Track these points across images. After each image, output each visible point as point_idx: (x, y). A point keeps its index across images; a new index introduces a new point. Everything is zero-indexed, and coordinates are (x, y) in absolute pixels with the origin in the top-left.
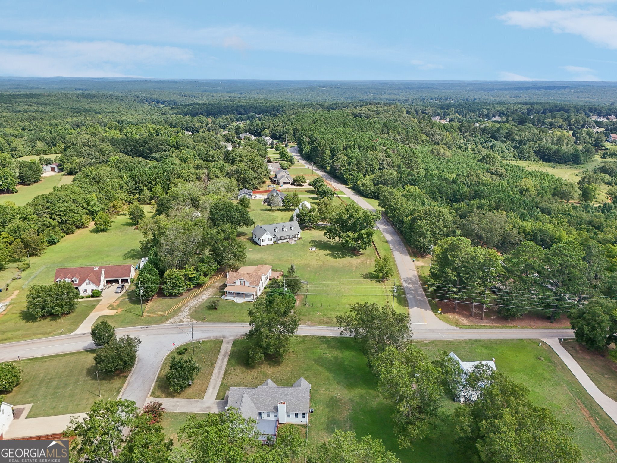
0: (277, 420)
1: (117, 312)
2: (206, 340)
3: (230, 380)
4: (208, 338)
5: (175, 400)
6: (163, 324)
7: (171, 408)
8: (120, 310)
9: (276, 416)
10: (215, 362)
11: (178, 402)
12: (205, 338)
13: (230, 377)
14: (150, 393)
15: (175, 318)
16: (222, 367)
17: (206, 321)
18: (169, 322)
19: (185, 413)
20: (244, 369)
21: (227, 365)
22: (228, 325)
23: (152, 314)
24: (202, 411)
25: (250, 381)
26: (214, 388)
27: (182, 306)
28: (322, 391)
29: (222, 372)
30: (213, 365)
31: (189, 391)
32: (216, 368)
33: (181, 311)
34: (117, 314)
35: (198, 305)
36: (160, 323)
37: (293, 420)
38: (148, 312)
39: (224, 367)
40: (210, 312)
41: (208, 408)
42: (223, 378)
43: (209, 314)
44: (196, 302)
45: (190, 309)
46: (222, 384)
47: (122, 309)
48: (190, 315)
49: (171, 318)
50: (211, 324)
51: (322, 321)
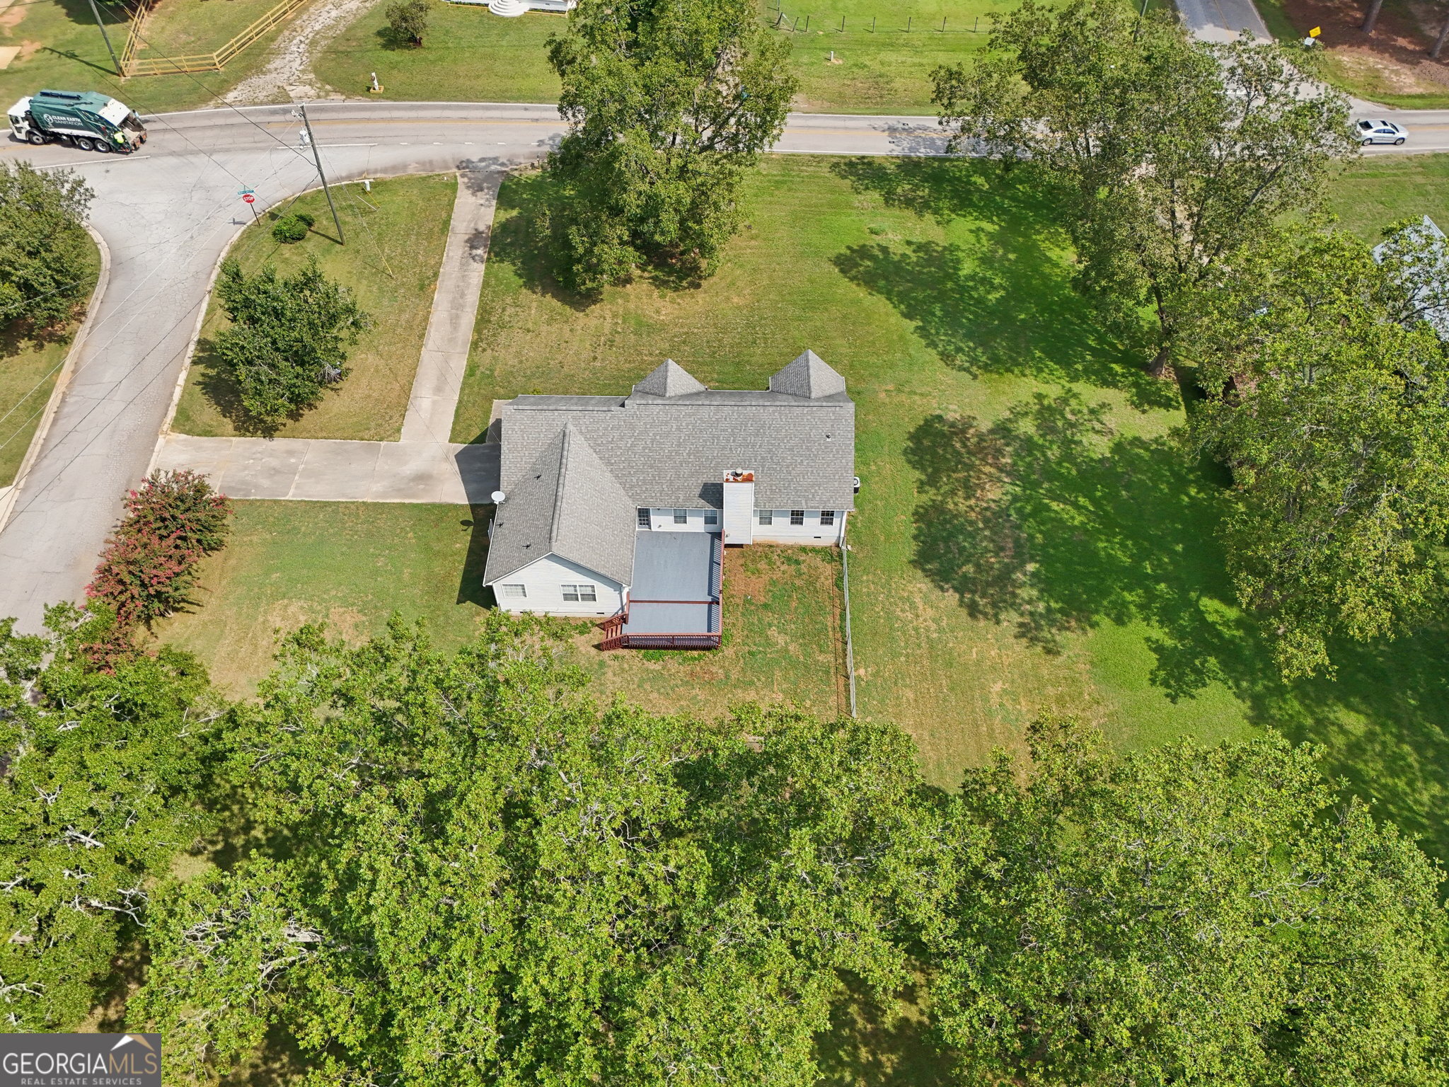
0: (717, 535)
1: (17, 58)
2: (389, 177)
3: (501, 353)
4: (394, 168)
5: (279, 443)
6: (208, 109)
7: (265, 483)
8: (29, 48)
9: (711, 520)
10: (436, 275)
11: (291, 453)
12: (385, 170)
13: (502, 337)
14: (172, 413)
15: (255, 81)
16: (463, 295)
17: (380, 97)
18: (230, 97)
19: (326, 504)
20: (556, 303)
21: (486, 284)
22: (475, 111)
23: (158, 66)
24: (399, 491)
25: (585, 355)
26: (438, 390)
27: (279, 31)
28: (882, 395)
29: (469, 318)
30: (425, 287)
31: (332, 404)
32: (441, 299)
33: (278, 53)
34: (19, 65)
35: (342, 28)
36: (193, 105)
37: (782, 532)
38: (142, 55)
39: (473, 298)
40: (394, 55)
41: (423, 478)
42: (475, 345)
43: (393, 66)
44: (334, 13)
45: (313, 43)
46: (471, 370)
47: (38, 45)
48: (315, 71)
49: (239, 80)
50: (403, 111)
51: (849, 92)
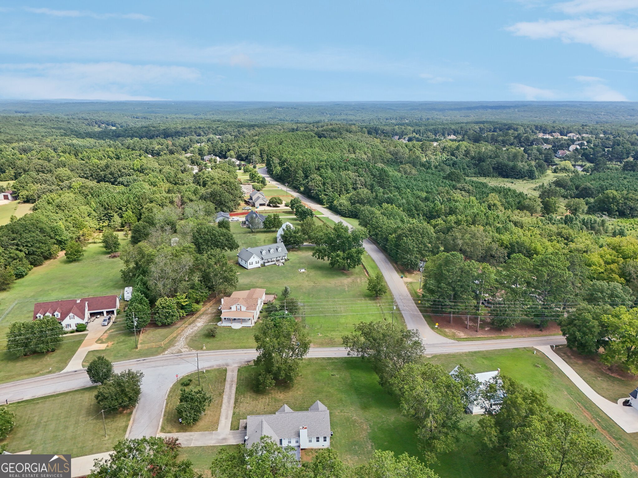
0: (299, 446)
1: (107, 346)
2: (209, 369)
3: (241, 409)
4: (210, 367)
5: (188, 434)
6: (161, 356)
7: (185, 443)
8: (110, 344)
9: (297, 442)
10: (223, 391)
11: (191, 435)
12: (208, 367)
13: (241, 405)
14: (160, 428)
15: (172, 348)
16: (230, 396)
17: (205, 350)
18: (166, 352)
19: (201, 447)
20: (254, 396)
21: (236, 393)
22: (230, 352)
23: (146, 346)
24: (219, 443)
25: (262, 408)
26: (226, 418)
27: (177, 336)
28: (337, 413)
29: (232, 401)
30: (221, 394)
31: (201, 424)
32: (225, 397)
33: (178, 341)
34: (108, 348)
35: (194, 334)
36: (157, 355)
37: (315, 445)
38: (141, 344)
39: (233, 396)
40: (208, 340)
41: (224, 439)
42: (234, 407)
43: (208, 342)
44: (191, 331)
45: (186, 338)
46: (234, 414)
47: (112, 343)
48: (188, 345)
49: (168, 348)
50: (211, 353)
51: (324, 342)
